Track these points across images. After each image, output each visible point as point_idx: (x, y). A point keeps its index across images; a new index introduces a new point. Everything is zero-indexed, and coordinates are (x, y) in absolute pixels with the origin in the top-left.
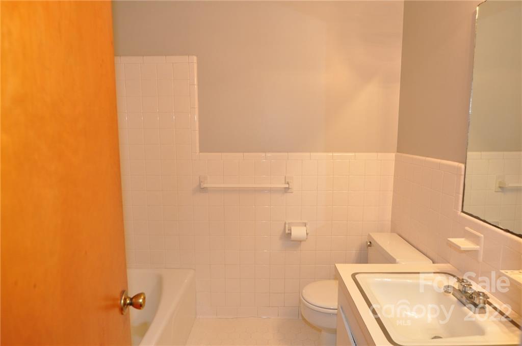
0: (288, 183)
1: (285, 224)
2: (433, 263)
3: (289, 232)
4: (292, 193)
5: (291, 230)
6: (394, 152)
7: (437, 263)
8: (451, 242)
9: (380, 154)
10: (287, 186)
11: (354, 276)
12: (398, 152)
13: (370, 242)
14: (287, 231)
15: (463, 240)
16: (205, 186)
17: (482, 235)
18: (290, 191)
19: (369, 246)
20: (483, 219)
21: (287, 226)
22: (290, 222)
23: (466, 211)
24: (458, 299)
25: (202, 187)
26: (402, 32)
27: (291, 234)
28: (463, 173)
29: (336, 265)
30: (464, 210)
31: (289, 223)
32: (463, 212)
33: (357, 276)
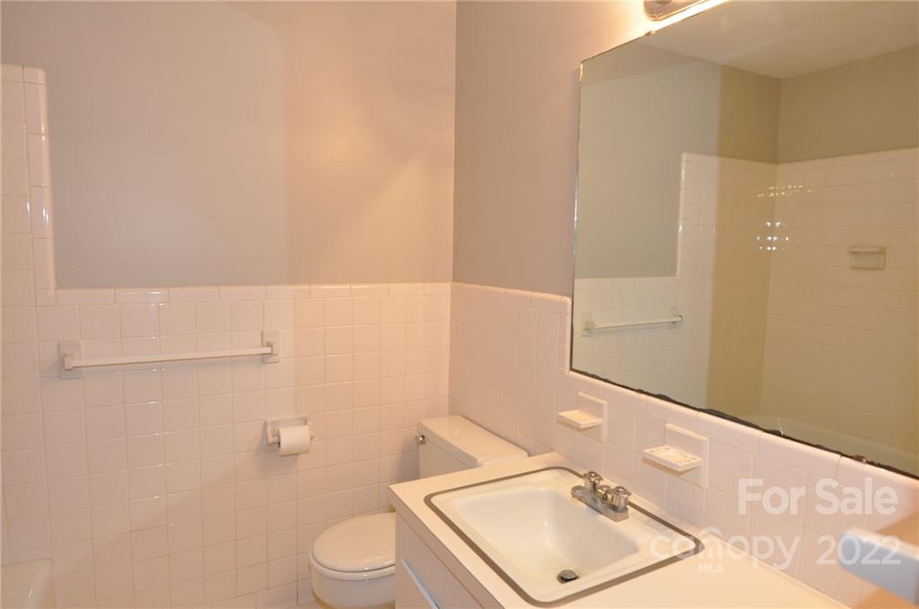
0: (269, 345)
1: (265, 425)
2: (530, 456)
3: (275, 439)
4: (277, 362)
5: (279, 436)
6: (448, 281)
7: (535, 455)
8: (563, 418)
9: (427, 285)
10: (268, 350)
11: (428, 500)
12: (453, 281)
13: (423, 437)
14: (271, 439)
15: (576, 412)
16: (75, 363)
17: (606, 403)
18: (272, 359)
19: (423, 443)
20: (604, 377)
21: (269, 429)
22: (275, 419)
23: (577, 369)
24: (588, 505)
25: (67, 367)
26: (454, 85)
27: (279, 443)
28: (570, 311)
29: (391, 486)
30: (574, 367)
31: (273, 423)
32: (572, 369)
33: (433, 500)
